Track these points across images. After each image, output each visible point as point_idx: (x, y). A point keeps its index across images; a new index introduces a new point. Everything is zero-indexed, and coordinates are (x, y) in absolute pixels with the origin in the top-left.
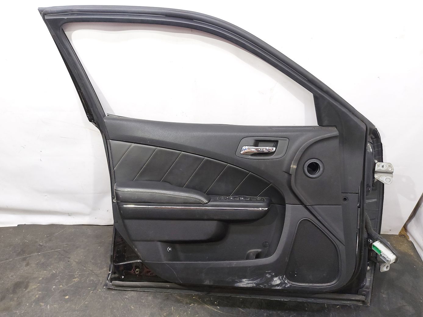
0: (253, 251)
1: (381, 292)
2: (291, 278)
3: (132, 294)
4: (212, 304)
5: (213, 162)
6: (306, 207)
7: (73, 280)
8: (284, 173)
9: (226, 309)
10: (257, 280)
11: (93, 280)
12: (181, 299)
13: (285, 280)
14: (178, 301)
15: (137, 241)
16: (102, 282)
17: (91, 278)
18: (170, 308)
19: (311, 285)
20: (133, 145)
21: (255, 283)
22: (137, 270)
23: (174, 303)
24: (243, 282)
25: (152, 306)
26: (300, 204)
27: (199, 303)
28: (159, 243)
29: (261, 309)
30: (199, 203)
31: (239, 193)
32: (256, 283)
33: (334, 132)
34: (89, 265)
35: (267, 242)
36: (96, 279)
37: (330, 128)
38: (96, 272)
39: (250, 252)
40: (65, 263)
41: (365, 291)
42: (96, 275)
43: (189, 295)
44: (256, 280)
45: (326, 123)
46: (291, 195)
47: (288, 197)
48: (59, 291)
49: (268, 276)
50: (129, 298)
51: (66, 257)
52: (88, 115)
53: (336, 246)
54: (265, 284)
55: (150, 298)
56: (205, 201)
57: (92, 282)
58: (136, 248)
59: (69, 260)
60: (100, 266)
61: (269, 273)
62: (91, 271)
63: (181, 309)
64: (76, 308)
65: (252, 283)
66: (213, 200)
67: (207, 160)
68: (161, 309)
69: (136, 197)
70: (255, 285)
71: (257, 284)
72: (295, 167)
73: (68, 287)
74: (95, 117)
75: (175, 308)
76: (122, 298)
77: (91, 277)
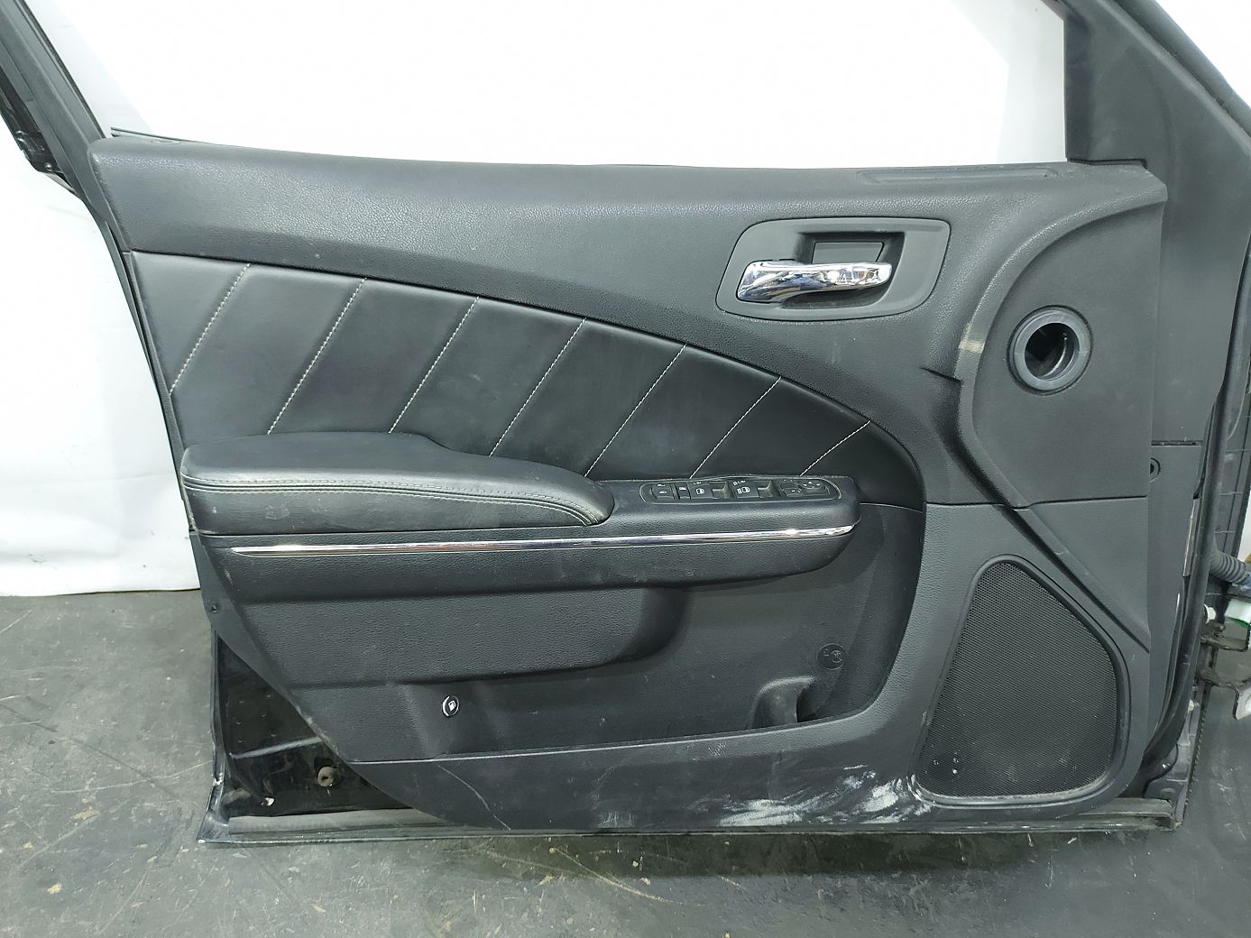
0: (782, 685)
1: (1213, 776)
2: (937, 779)
3: (315, 858)
4: (624, 870)
5: (617, 338)
6: (1010, 512)
7: (78, 816)
8: (925, 373)
9: (675, 883)
10: (809, 802)
11: (153, 813)
12: (504, 861)
13: (914, 790)
14: (496, 871)
15: (308, 686)
16: (190, 822)
17: (146, 804)
18: (466, 899)
19: (1010, 798)
20: (248, 272)
21: (798, 812)
22: (324, 771)
23: (481, 879)
24: (751, 811)
25: (396, 897)
26: (987, 501)
27: (574, 872)
28: (406, 690)
29: (804, 872)
30: (570, 523)
31: (726, 466)
32: (805, 812)
33: (1143, 186)
34: (132, 754)
35: (838, 648)
36: (164, 808)
37: (1123, 170)
38: (166, 780)
39: (773, 691)
40: (36, 750)
41: (1172, 785)
42: (166, 790)
43: (533, 842)
44: (804, 800)
45: (1104, 145)
46: (952, 468)
47: (940, 474)
48: (22, 865)
49: (852, 783)
50: (304, 875)
51: (38, 725)
52: (20, 135)
53: (1118, 655)
54: (839, 813)
55: (385, 866)
56: (593, 511)
57: (149, 821)
58: (310, 713)
59: (54, 736)
60: (178, 752)
61: (857, 774)
62: (144, 775)
63: (506, 902)
64: (97, 928)
65: (788, 813)
66: (625, 504)
67: (591, 333)
68: (433, 905)
69: (286, 512)
70: (797, 818)
71: (810, 815)
72: (977, 347)
73: (57, 847)
74: (56, 150)
75: (483, 896)
76: (276, 876)
77: (144, 801)
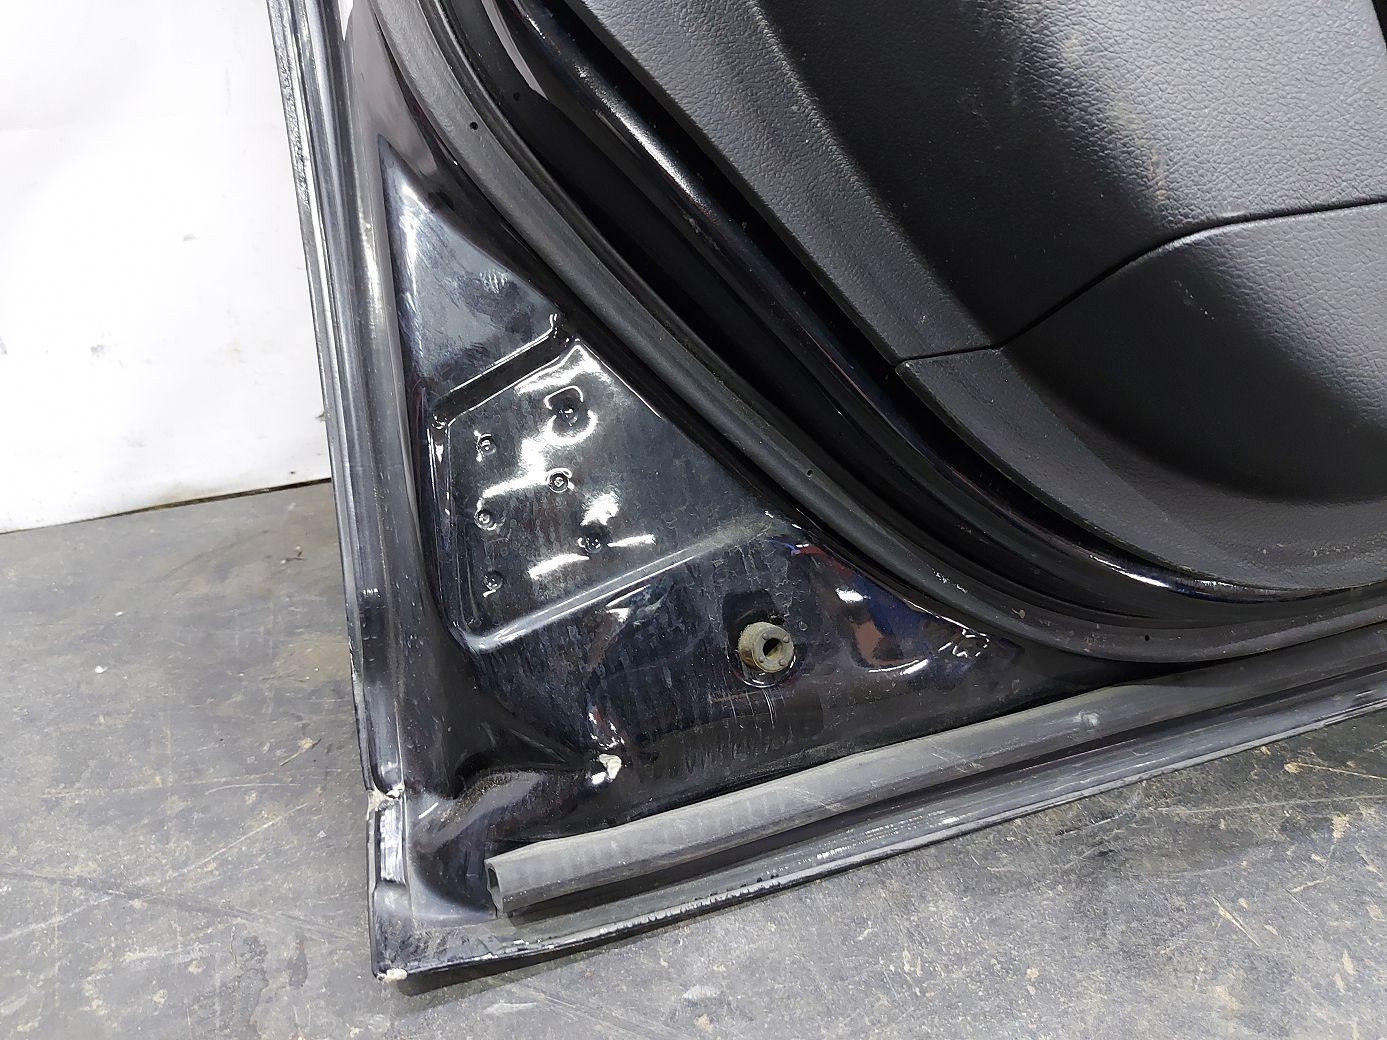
3: (741, 948)
11: (162, 975)
12: (1217, 816)
14: (1215, 842)
16: (302, 958)
17: (130, 956)
25: (1033, 973)
34: (38, 846)
36: (197, 951)
38: (177, 881)
55: (945, 909)
57: (159, 998)
60: (188, 810)
75: (1242, 902)
77: (120, 950)
